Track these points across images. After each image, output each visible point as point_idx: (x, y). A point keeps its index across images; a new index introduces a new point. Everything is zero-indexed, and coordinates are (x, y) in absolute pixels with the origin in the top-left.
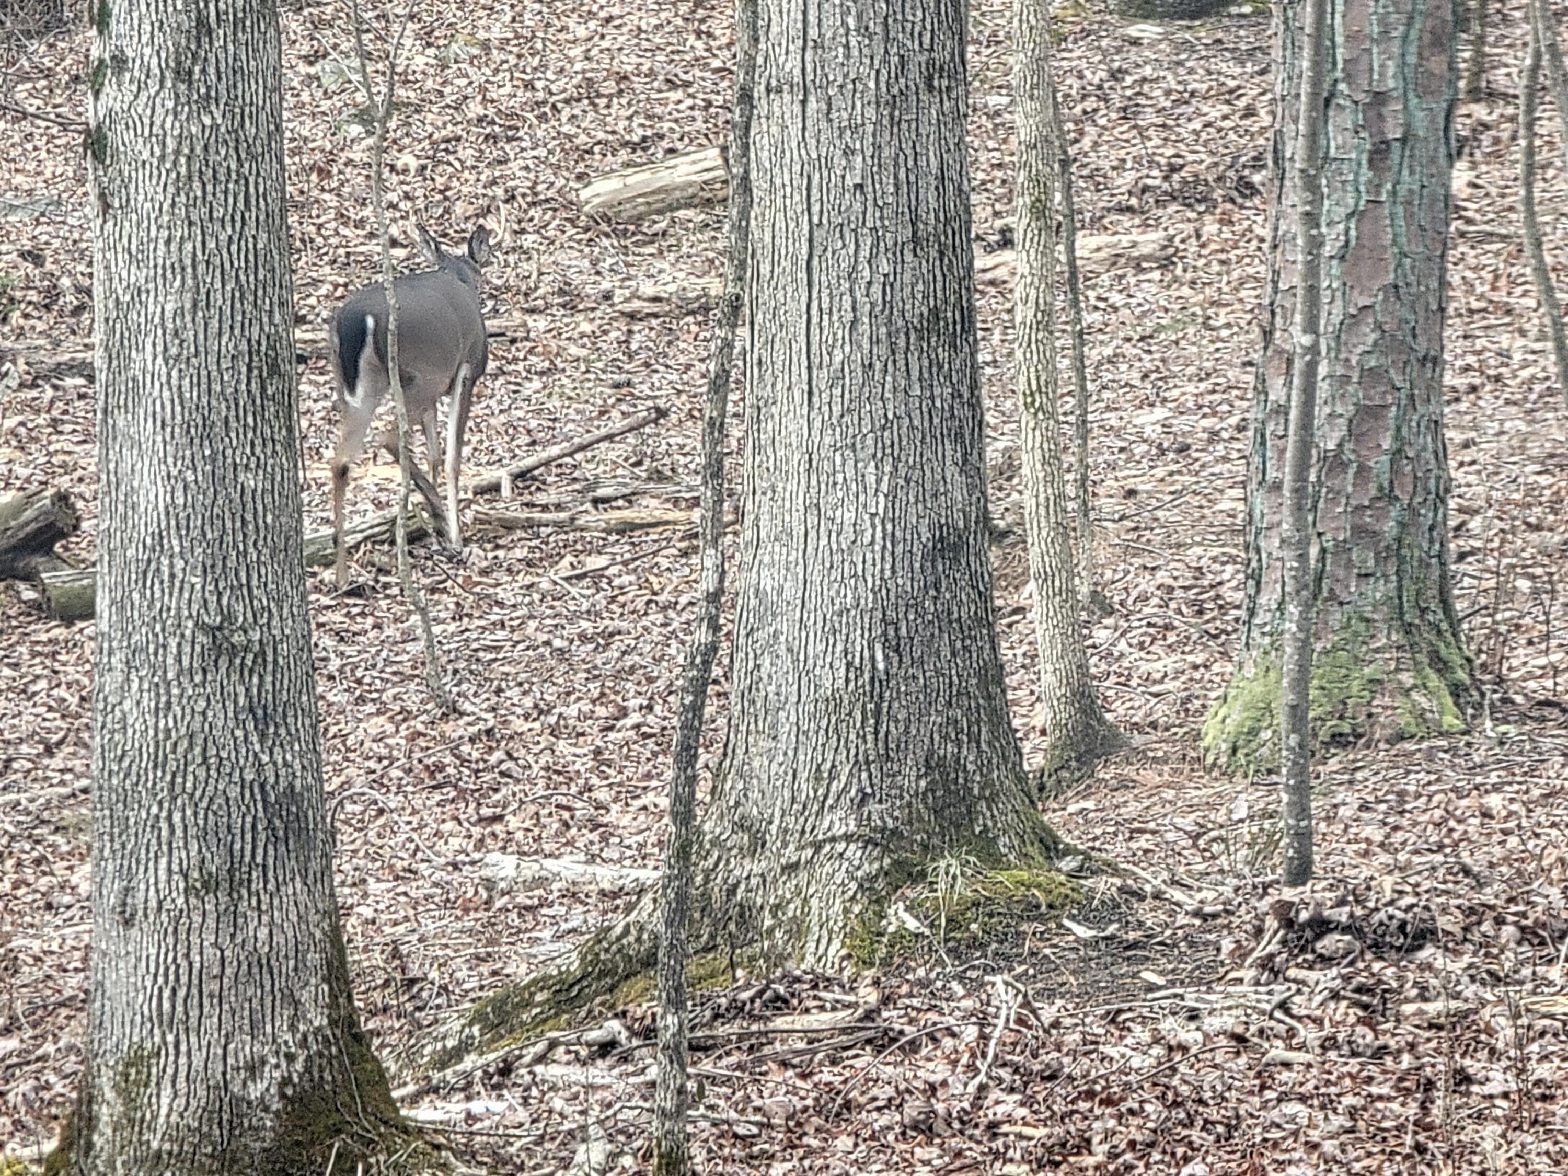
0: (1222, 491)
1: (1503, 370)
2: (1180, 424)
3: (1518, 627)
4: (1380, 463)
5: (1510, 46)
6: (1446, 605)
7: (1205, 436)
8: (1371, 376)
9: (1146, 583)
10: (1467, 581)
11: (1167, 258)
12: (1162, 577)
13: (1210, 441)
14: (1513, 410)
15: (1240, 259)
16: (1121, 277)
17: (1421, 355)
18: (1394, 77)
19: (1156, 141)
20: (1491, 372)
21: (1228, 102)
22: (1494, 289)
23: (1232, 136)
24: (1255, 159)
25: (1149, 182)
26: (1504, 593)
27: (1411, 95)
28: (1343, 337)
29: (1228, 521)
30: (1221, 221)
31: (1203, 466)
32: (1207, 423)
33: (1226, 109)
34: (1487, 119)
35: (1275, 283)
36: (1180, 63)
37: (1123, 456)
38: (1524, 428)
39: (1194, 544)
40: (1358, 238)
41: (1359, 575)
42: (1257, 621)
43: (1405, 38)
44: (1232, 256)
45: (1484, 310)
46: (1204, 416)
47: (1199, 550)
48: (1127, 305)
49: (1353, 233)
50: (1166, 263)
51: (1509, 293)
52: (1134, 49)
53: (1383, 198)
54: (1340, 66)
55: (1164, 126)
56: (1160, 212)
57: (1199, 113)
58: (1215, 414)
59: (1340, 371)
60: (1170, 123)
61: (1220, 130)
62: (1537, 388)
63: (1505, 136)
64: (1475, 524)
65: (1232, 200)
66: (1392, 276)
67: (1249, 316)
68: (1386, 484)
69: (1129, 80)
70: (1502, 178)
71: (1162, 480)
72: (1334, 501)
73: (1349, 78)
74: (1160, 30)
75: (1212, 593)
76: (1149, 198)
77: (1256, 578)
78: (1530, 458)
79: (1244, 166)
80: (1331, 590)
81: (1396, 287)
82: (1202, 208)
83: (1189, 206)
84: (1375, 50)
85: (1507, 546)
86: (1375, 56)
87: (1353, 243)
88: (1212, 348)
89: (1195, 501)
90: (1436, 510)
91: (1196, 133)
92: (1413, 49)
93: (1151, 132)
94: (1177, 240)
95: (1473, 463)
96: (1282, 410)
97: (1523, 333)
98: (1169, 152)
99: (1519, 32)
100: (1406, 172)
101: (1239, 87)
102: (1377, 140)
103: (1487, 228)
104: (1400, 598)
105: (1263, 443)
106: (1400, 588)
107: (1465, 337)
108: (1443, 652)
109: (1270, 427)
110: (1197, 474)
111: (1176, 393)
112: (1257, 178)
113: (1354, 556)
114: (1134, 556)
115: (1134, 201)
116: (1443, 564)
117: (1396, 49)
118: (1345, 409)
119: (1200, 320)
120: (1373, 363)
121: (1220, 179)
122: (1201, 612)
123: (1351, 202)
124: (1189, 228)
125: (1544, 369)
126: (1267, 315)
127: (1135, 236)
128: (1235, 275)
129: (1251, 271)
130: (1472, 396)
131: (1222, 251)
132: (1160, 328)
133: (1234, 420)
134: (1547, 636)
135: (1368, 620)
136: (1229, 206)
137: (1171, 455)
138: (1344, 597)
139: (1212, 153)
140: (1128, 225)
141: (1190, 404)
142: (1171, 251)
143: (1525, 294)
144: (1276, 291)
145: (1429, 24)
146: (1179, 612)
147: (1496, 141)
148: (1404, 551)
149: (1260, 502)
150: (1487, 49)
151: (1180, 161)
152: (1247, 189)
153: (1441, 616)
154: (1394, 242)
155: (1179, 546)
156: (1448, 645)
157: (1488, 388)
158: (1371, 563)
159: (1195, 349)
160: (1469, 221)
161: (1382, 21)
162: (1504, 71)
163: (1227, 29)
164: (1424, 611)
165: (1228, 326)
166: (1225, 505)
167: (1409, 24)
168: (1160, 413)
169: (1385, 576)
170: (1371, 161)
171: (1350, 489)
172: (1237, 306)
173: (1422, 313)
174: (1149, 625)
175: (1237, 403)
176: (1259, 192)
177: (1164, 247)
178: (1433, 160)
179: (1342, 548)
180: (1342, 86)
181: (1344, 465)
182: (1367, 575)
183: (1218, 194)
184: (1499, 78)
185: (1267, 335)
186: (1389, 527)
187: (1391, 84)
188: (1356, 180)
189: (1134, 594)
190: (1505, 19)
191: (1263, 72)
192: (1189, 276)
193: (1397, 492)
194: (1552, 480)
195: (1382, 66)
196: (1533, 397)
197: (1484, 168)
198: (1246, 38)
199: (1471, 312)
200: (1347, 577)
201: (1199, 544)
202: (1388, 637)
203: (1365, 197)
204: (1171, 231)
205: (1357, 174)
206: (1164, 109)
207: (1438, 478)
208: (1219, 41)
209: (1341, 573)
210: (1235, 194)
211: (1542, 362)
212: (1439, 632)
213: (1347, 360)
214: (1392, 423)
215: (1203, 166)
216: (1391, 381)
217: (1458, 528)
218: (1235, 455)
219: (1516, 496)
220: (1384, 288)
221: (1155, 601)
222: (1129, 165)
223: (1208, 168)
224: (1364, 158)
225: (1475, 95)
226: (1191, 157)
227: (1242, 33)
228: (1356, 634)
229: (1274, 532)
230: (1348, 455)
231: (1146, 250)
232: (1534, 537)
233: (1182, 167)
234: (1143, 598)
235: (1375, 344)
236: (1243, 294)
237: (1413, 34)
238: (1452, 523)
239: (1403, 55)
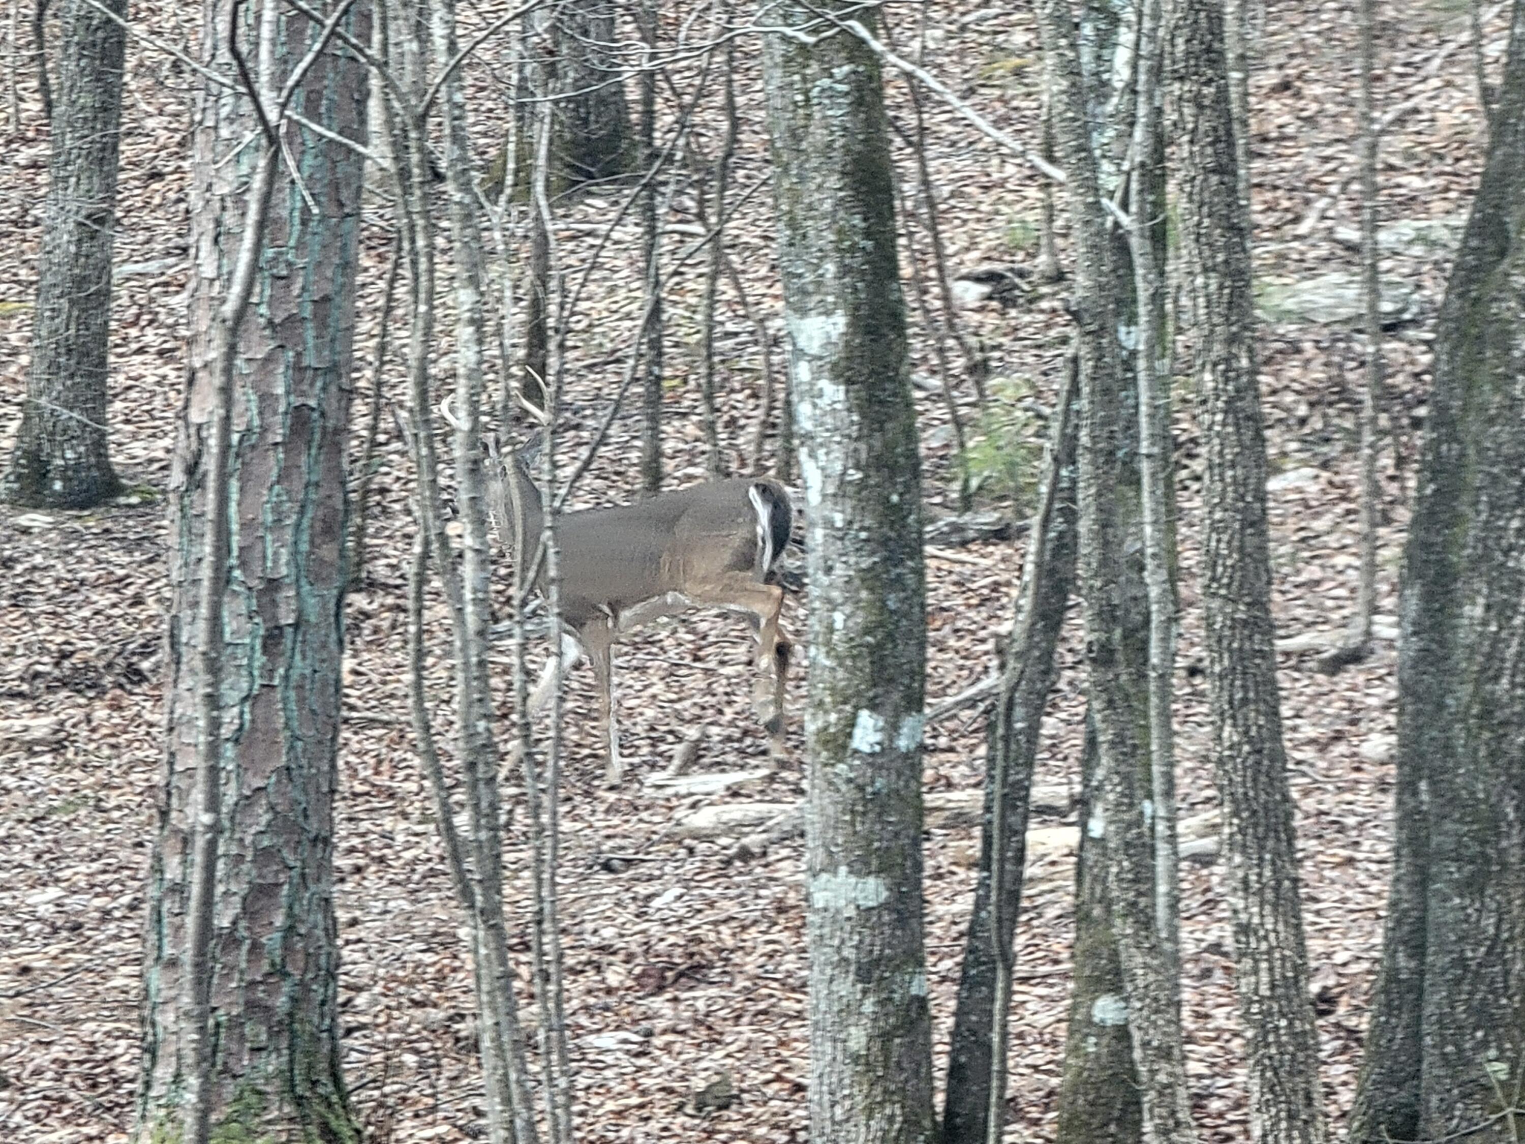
0: (114, 968)
1: (386, 851)
2: (73, 903)
3: (404, 1099)
4: (272, 940)
5: (390, 537)
6: (336, 1078)
7: (97, 915)
8: (264, 855)
9: (41, 1058)
10: (354, 1056)
11: (59, 742)
12: (56, 1051)
13: (103, 920)
14: (397, 889)
15: (131, 742)
16: (14, 760)
17: (312, 836)
18: (288, 564)
19: (47, 629)
20: (375, 853)
21: (116, 591)
22: (377, 773)
23: (121, 624)
24: (144, 646)
25: (39, 668)
26: (390, 1068)
27: (303, 582)
28: (238, 817)
29: (122, 997)
30: (111, 707)
31: (96, 944)
32: (98, 902)
33: (114, 597)
34: (369, 608)
35: (171, 764)
36: (69, 552)
37: (17, 934)
38: (408, 907)
39: (89, 1019)
40: (253, 721)
41: (253, 1050)
42: (153, 1093)
43: (298, 526)
44: (122, 739)
45: (367, 794)
46: (97, 895)
47: (92, 1026)
48: (19, 788)
49: (247, 717)
50: (58, 747)
51: (392, 778)
52: (25, 538)
53: (276, 682)
54: (235, 553)
55: (54, 613)
56: (50, 698)
57: (87, 601)
58: (106, 893)
59: (234, 850)
60: (60, 610)
61: (109, 618)
62: (421, 869)
63: (385, 625)
64: (361, 1000)
65: (121, 686)
66: (284, 759)
67: (138, 799)
68: (278, 960)
69: (19, 568)
70: (385, 665)
71: (55, 958)
72: (227, 977)
73: (243, 565)
74: (50, 519)
75: (105, 1068)
76: (40, 684)
77: (152, 1050)
78: (413, 937)
79: (133, 654)
80: (225, 1063)
81: (288, 769)
82: (91, 694)
83: (79, 692)
84: (269, 537)
85: (393, 1023)
86: (269, 544)
87: (247, 725)
88: (102, 830)
89: (90, 977)
90: (326, 986)
91: (86, 620)
92: (305, 537)
93: (41, 620)
94: (69, 724)
95: (359, 941)
96: (179, 889)
97: (405, 816)
98: (59, 639)
99: (398, 524)
100: (298, 657)
101: (128, 576)
102: (271, 625)
103: (370, 714)
104: (291, 1070)
105: (159, 921)
106: (291, 1061)
107: (350, 820)
108: (334, 1124)
109: (167, 905)
110: (89, 951)
111: (67, 873)
112: (145, 665)
113: (247, 1030)
114: (30, 1031)
115: (25, 687)
116: (333, 1038)
117: (288, 536)
118: (240, 887)
119: (92, 802)
120: (266, 843)
121: (110, 666)
122: (94, 1086)
123: (245, 685)
124: (79, 714)
125: (426, 851)
126: (162, 796)
127: (26, 720)
128: (125, 758)
129: (140, 754)
130: (357, 877)
131: (113, 735)
132: (52, 810)
133: (125, 900)
134: (433, 1109)
135: (260, 1093)
136: (118, 692)
137: (64, 934)
138: (238, 1070)
139: (102, 641)
140: (20, 709)
141: (82, 884)
142: (62, 735)
143: (407, 778)
144: (172, 772)
145: (320, 513)
146: (73, 1086)
147: (376, 630)
148: (297, 1026)
149: (157, 978)
150: (367, 540)
151: (70, 648)
152: (135, 675)
153: (331, 1088)
154: (287, 726)
155: (74, 1021)
156: (337, 1117)
157: (373, 868)
158: (264, 1037)
159: (86, 831)
160: (352, 708)
161: (276, 509)
162: (384, 561)
163: (115, 519)
164: (315, 1083)
165: (119, 808)
166: (118, 982)
167: (302, 512)
168: (53, 892)
169: (277, 1050)
170: (265, 647)
171: (243, 965)
172: (128, 789)
173: (313, 795)
174: (45, 1098)
175: (130, 883)
176: (146, 679)
177: (56, 732)
178: (324, 646)
179: (235, 1023)
180: (237, 573)
181: (238, 942)
182: (260, 1049)
183: (108, 680)
184: (379, 568)
185: (164, 814)
186: (281, 1002)
187: (284, 571)
188: (250, 665)
189: (30, 1067)
190: (385, 511)
191: (151, 561)
192: (80, 759)
193: (289, 969)
194: (436, 958)
195: (276, 553)
196: (416, 877)
197: (366, 656)
198: (134, 528)
199: (356, 795)
200: (240, 1052)
201: (93, 1019)
202: (280, 1109)
203: (259, 682)
204: (62, 716)
205: (251, 658)
206: (53, 597)
207: (329, 954)
208: (107, 531)
209: (234, 1047)
210: (123, 680)
211: (424, 844)
212: (330, 1105)
213: (241, 840)
214: (284, 901)
215: (92, 654)
216: (283, 860)
217: (344, 1005)
218: (127, 934)
219: (401, 973)
220: (277, 770)
221: (50, 1075)
222: (20, 652)
223: (98, 656)
224: (258, 643)
225: (356, 585)
226: (81, 644)
227: (130, 523)
228: (249, 1106)
229: (171, 1007)
230: (242, 932)
231: (38, 734)
232: (418, 1013)
233: (72, 653)
234: (37, 1072)
235: (269, 825)
236: (133, 777)
237: (306, 522)
238: (341, 999)
239: (296, 543)
